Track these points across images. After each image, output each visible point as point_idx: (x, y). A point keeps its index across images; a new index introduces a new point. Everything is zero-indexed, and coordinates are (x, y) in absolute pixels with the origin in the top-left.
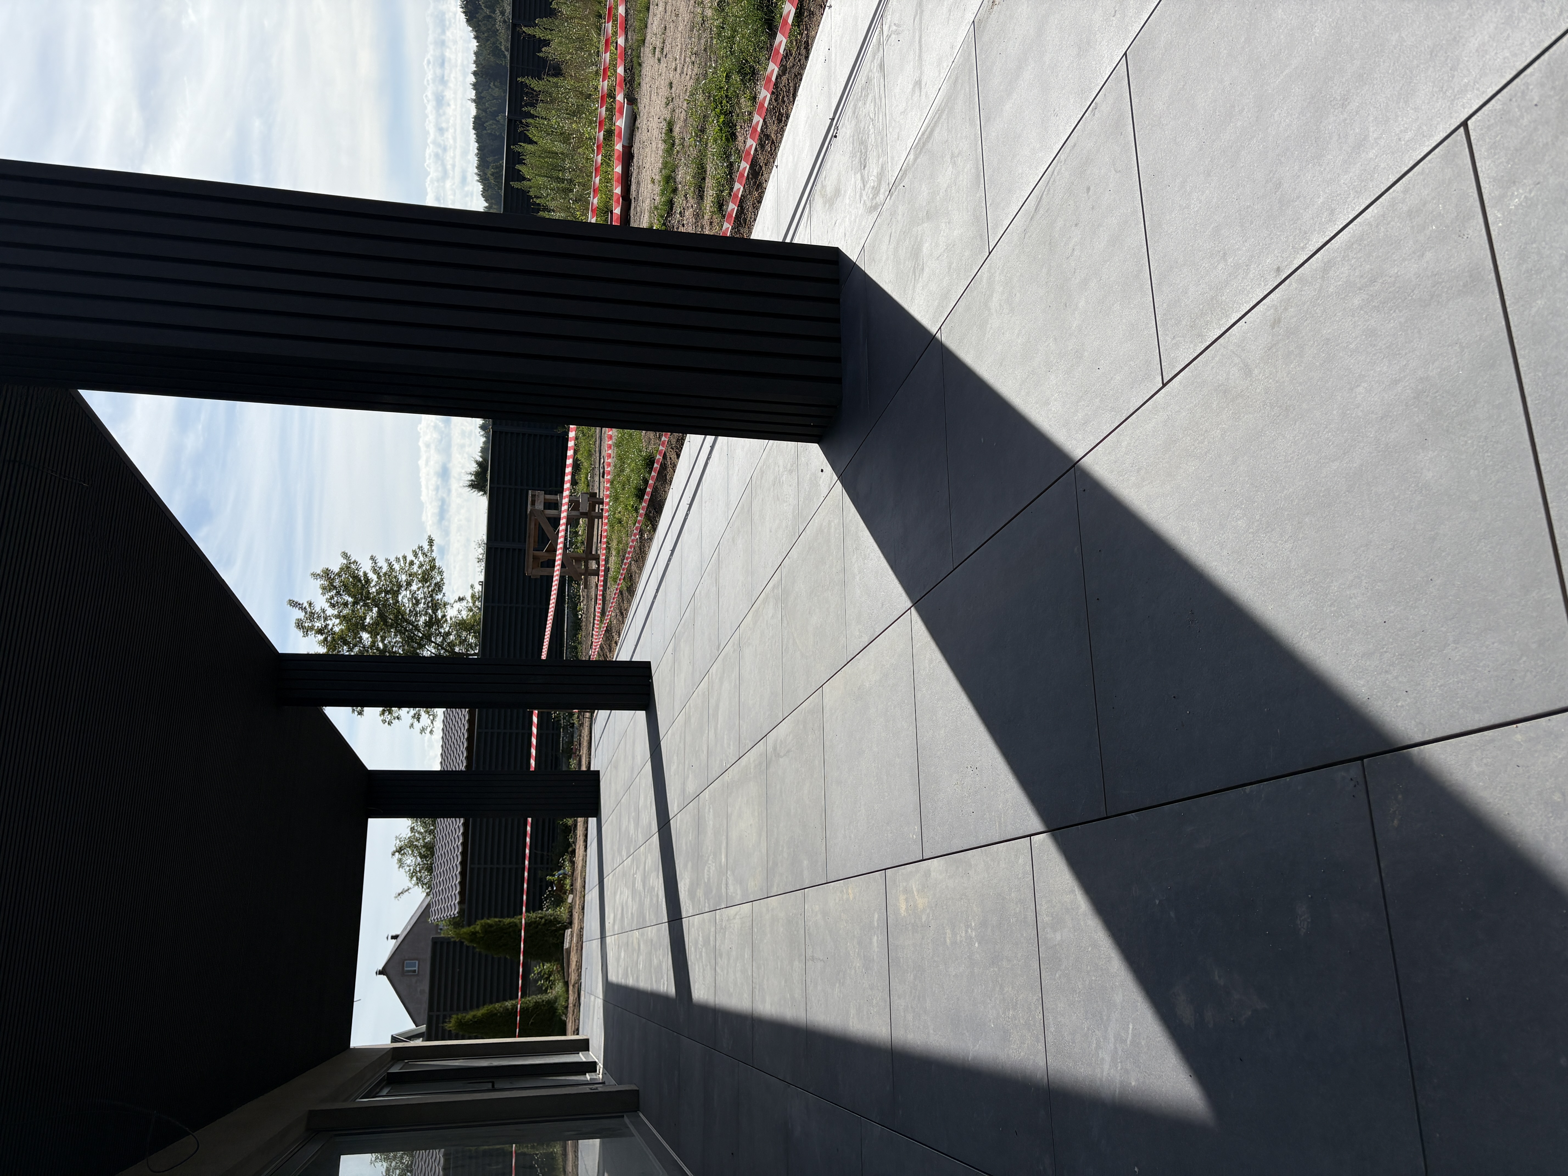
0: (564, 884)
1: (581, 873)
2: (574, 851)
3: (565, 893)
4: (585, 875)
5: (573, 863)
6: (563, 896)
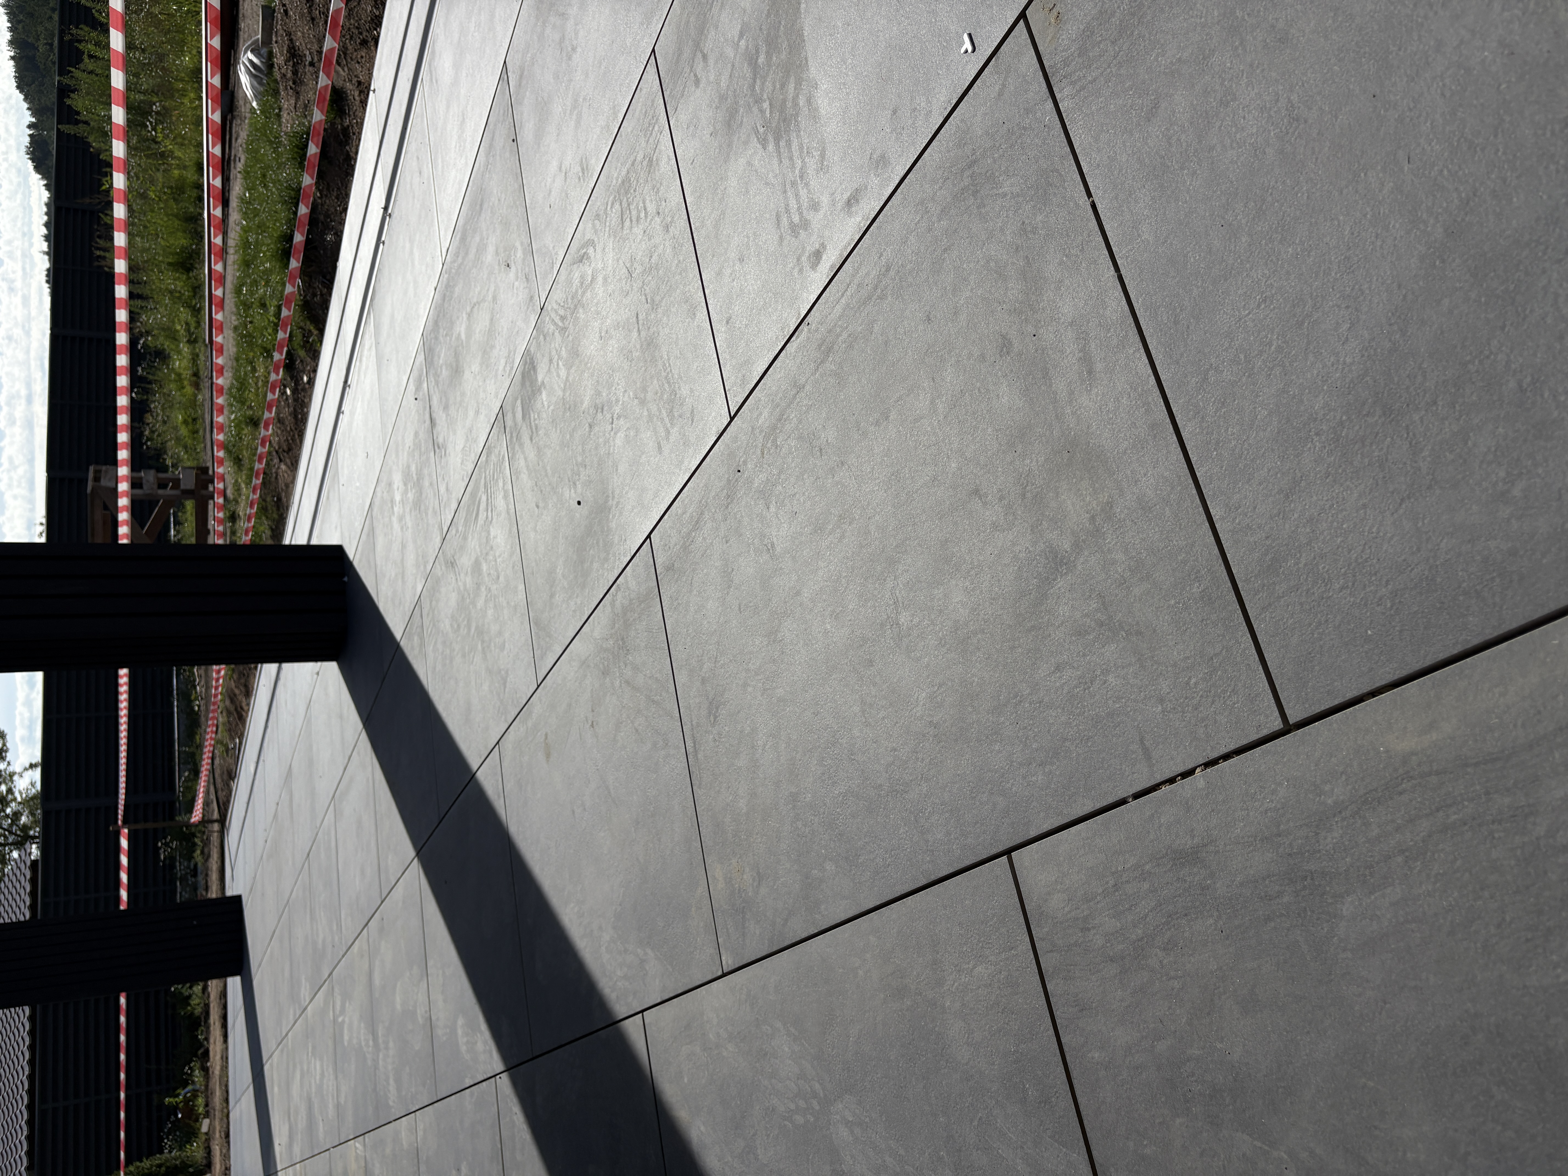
0: (194, 1106)
1: (221, 1077)
2: (207, 1052)
3: (197, 1120)
4: (227, 1081)
5: (205, 1070)
6: (193, 1124)
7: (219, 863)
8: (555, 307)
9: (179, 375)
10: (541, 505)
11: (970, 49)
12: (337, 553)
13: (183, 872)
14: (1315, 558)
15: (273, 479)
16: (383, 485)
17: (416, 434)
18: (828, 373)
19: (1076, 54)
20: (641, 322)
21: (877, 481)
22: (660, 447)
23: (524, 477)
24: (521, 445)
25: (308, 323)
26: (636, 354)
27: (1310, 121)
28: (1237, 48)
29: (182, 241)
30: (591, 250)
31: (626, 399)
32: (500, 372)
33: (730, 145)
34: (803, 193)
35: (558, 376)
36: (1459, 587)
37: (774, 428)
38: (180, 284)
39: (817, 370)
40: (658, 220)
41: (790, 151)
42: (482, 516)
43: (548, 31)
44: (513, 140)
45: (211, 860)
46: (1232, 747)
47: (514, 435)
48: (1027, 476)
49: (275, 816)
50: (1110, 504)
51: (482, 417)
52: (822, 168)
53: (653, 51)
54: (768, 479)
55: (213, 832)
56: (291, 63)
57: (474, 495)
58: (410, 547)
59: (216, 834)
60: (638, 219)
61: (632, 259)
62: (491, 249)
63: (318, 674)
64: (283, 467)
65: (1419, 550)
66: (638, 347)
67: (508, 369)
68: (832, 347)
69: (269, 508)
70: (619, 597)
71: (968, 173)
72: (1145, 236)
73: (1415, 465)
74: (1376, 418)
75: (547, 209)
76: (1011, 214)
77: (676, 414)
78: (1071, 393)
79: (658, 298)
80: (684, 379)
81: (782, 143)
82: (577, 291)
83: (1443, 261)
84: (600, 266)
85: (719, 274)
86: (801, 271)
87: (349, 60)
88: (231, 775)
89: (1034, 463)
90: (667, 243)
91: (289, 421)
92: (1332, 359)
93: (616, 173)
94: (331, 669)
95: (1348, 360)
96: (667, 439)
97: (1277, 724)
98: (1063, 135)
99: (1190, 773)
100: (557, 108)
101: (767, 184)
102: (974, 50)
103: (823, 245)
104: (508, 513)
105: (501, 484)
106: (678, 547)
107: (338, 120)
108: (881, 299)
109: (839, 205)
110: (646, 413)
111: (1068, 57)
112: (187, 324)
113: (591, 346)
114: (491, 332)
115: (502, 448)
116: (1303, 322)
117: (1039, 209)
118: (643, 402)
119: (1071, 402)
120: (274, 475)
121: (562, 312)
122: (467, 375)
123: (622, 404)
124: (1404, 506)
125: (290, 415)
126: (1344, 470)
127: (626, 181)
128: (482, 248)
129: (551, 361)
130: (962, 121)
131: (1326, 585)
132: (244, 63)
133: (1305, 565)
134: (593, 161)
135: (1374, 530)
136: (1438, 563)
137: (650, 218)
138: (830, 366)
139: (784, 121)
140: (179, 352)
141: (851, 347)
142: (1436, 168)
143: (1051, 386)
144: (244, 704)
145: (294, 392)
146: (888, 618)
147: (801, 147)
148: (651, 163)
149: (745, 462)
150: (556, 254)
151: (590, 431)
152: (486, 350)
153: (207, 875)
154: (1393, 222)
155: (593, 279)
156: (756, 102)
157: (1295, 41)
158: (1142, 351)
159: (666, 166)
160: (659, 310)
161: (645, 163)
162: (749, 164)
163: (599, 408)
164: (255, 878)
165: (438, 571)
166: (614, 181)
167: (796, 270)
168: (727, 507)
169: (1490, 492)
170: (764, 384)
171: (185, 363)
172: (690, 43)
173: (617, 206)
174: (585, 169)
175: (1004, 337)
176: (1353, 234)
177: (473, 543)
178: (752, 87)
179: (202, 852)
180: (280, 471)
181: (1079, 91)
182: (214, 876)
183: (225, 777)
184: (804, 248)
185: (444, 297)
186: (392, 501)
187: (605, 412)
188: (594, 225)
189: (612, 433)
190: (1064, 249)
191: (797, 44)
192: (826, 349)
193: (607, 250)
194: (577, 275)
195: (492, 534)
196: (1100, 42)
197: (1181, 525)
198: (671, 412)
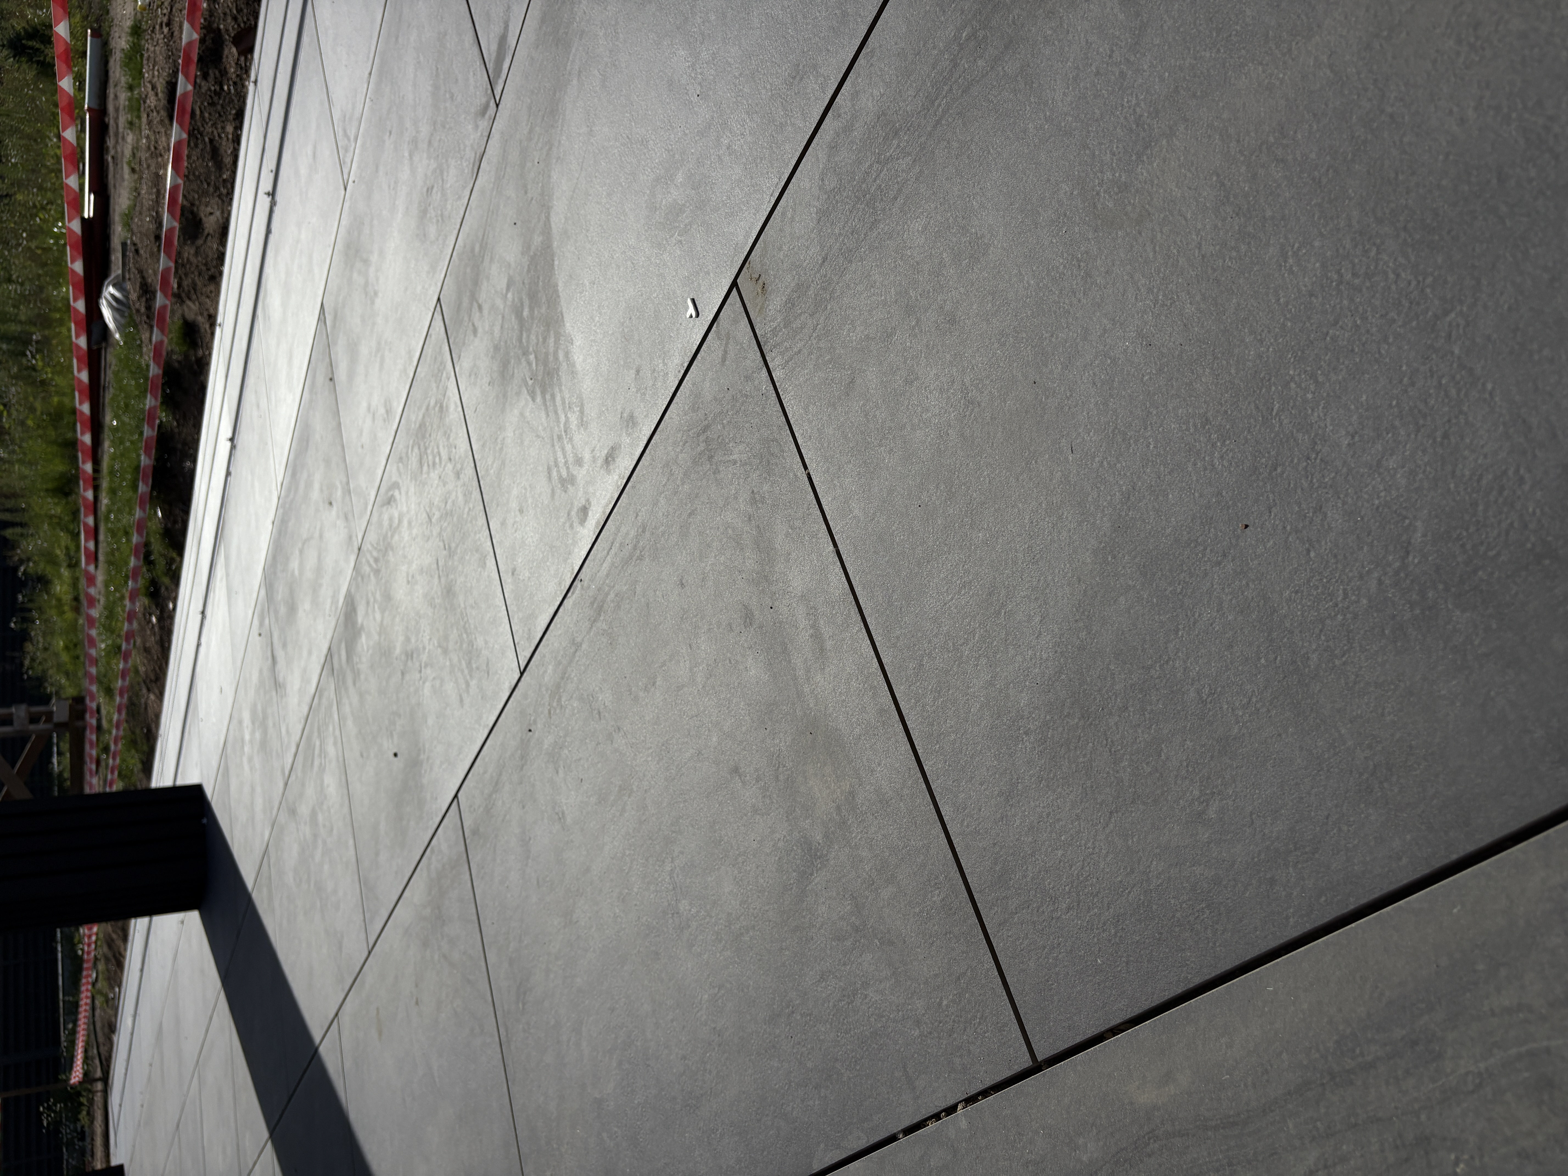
7: (103, 1127)
8: (370, 548)
9: (59, 600)
10: (365, 755)
11: (694, 315)
12: (196, 792)
13: (69, 1136)
14: (1040, 872)
15: (142, 710)
16: (235, 721)
17: (261, 671)
18: (601, 632)
19: (782, 325)
20: (441, 568)
21: (651, 751)
22: (461, 700)
23: (350, 723)
24: (346, 689)
25: (171, 550)
26: (438, 601)
27: (983, 404)
28: (914, 328)
29: (59, 467)
30: (396, 493)
31: (431, 647)
32: (327, 612)
33: (505, 396)
34: (568, 447)
35: (374, 619)
36: (1174, 916)
37: (558, 686)
38: (59, 510)
39: (591, 628)
40: (450, 466)
41: (555, 405)
42: (317, 763)
43: (355, 275)
44: (331, 379)
45: (95, 1123)
46: (989, 1082)
47: (341, 677)
48: (778, 756)
49: (149, 1079)
50: (852, 794)
51: (314, 657)
52: (583, 423)
53: (439, 299)
54: (555, 742)
55: (97, 1091)
56: (144, 299)
57: (309, 739)
58: (258, 790)
59: (99, 1094)
60: (434, 464)
61: (431, 504)
62: (316, 486)
63: (182, 922)
64: (152, 697)
65: (1132, 871)
66: (439, 593)
67: (333, 609)
68: (602, 606)
69: (139, 740)
70: (433, 861)
71: (702, 438)
72: (856, 512)
73: (1117, 775)
74: (1076, 720)
75: (360, 450)
76: (741, 481)
77: (474, 666)
78: (808, 671)
79: (453, 545)
80: (479, 629)
81: (548, 397)
82: (387, 533)
83: (1114, 557)
84: (405, 509)
85: (503, 524)
86: (571, 526)
87: (199, 295)
88: (111, 1028)
89: (783, 744)
90: (459, 490)
91: (156, 650)
92: (1030, 652)
93: (415, 416)
94: (193, 917)
95: (1045, 656)
96: (468, 692)
97: (1025, 1062)
98: (778, 405)
99: (951, 1110)
100: (364, 351)
101: (538, 436)
102: (698, 315)
103: (588, 500)
104: (338, 761)
105: (331, 728)
106: (481, 809)
107: (192, 352)
108: (641, 560)
109: (600, 462)
110: (448, 663)
111: (776, 328)
112: (67, 548)
113: (400, 592)
114: (319, 570)
115: (330, 693)
116: (999, 613)
117: (765, 478)
118: (445, 651)
119: (808, 679)
120: (143, 706)
121: (375, 554)
122: (301, 614)
123: (429, 652)
124: (1113, 820)
125: (156, 643)
126: (1055, 775)
127: (422, 425)
128: (309, 485)
129: (368, 603)
130: (694, 384)
131: (1054, 903)
132: (106, 299)
133: (1033, 879)
134: (395, 404)
135: (1090, 845)
136: (1151, 887)
137: (443, 463)
138: (601, 625)
139: (548, 374)
140: (60, 577)
141: (618, 607)
142: (1097, 459)
143: (790, 662)
144: (122, 950)
145: (159, 619)
146: (669, 905)
147: (564, 403)
148: (442, 409)
149: (535, 722)
150: (369, 494)
151: (403, 679)
152: (315, 588)
153: (93, 1139)
154: (1066, 513)
155: (400, 521)
156: (524, 354)
157: (961, 324)
158: (864, 631)
159: (454, 414)
160: (456, 558)
161: (437, 409)
162: (522, 414)
163: (409, 655)
164: (134, 1146)
165: (283, 818)
166: (413, 426)
167: (567, 525)
168: (522, 769)
169: (1188, 811)
170: (547, 640)
171: (65, 588)
172: (468, 294)
173: (416, 450)
174: (388, 411)
175: (746, 607)
176: (1032, 522)
177: (310, 791)
178: (520, 340)
179: (88, 1113)
180: (150, 702)
181: (787, 362)
182: (99, 1141)
183: (106, 1030)
184: (572, 504)
185: (280, 532)
186: (243, 740)
187: (414, 660)
188: (398, 468)
189: (421, 682)
190: (789, 521)
191: (553, 301)
192: (598, 608)
193: (410, 494)
194: (386, 517)
195: (326, 782)
196: (800, 314)
197: (916, 823)
198: (469, 664)
